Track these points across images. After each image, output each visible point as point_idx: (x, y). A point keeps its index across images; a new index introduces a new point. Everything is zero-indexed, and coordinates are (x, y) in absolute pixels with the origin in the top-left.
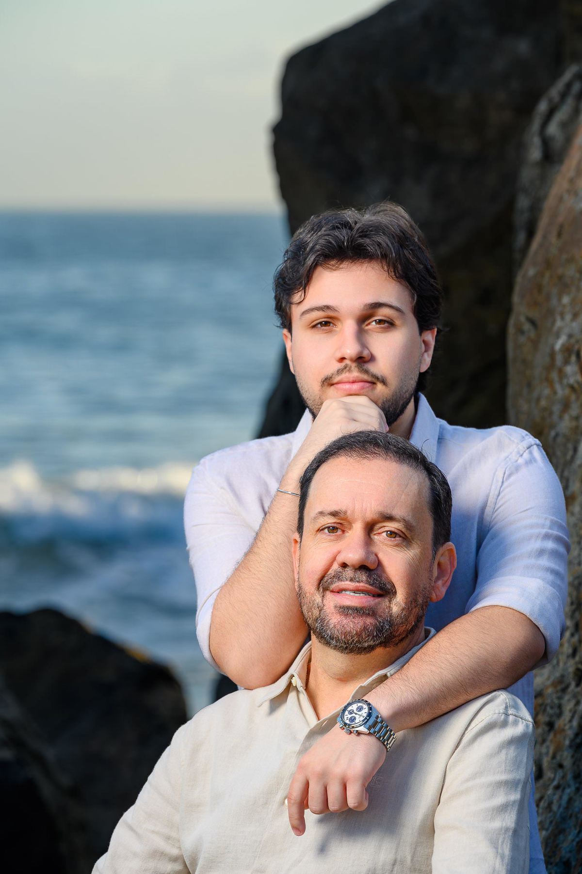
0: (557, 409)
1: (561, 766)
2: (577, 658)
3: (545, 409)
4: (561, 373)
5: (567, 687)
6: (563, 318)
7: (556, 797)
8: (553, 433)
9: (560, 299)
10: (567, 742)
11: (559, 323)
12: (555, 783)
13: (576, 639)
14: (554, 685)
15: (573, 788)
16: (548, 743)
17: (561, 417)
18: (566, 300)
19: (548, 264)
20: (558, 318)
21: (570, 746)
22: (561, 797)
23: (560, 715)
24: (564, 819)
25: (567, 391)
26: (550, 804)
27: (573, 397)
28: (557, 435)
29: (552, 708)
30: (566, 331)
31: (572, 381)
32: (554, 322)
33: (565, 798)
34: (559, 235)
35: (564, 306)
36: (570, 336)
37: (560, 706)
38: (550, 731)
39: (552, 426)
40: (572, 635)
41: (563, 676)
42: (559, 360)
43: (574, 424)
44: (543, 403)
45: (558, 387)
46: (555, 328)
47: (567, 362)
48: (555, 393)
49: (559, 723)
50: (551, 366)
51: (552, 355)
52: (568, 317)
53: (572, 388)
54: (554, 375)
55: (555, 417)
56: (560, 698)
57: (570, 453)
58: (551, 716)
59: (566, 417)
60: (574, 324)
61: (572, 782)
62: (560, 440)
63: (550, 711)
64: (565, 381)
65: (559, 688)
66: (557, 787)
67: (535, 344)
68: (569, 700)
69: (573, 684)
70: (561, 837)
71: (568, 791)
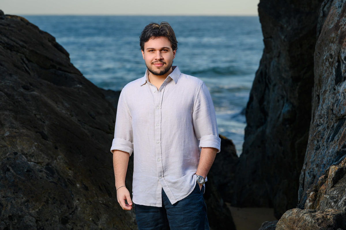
0: (324, 72)
1: (324, 145)
2: (328, 124)
3: (322, 72)
4: (325, 64)
5: (325, 130)
6: (325, 52)
7: (323, 152)
8: (323, 77)
9: (325, 48)
10: (325, 140)
11: (324, 53)
12: (323, 149)
13: (327, 120)
14: (323, 129)
15: (326, 150)
16: (321, 141)
17: (325, 73)
18: (326, 48)
19: (323, 41)
20: (324, 52)
21: (326, 141)
22: (324, 152)
23: (324, 136)
24: (324, 156)
25: (326, 68)
26: (321, 153)
27: (327, 69)
28: (324, 77)
29: (322, 134)
30: (326, 55)
31: (327, 66)
32: (323, 53)
33: (325, 152)
34: (325, 34)
35: (326, 50)
36: (327, 56)
37: (324, 134)
38: (321, 139)
39: (323, 75)
40: (327, 119)
41: (324, 127)
42: (325, 61)
43: (328, 75)
44: (321, 70)
45: (324, 67)
46: (324, 54)
47: (326, 61)
48: (324, 68)
49: (324, 137)
50: (323, 63)
51: (323, 60)
52: (327, 52)
53: (327, 67)
54: (324, 64)
55: (324, 73)
56: (324, 132)
57: (327, 81)
58: (322, 136)
59: (326, 73)
60: (328, 54)
61: (326, 149)
62: (324, 78)
63: (322, 135)
64: (326, 66)
65: (324, 130)
66: (323, 150)
67: (320, 58)
68: (326, 132)
69: (327, 129)
70: (324, 159)
71: (325, 150)
